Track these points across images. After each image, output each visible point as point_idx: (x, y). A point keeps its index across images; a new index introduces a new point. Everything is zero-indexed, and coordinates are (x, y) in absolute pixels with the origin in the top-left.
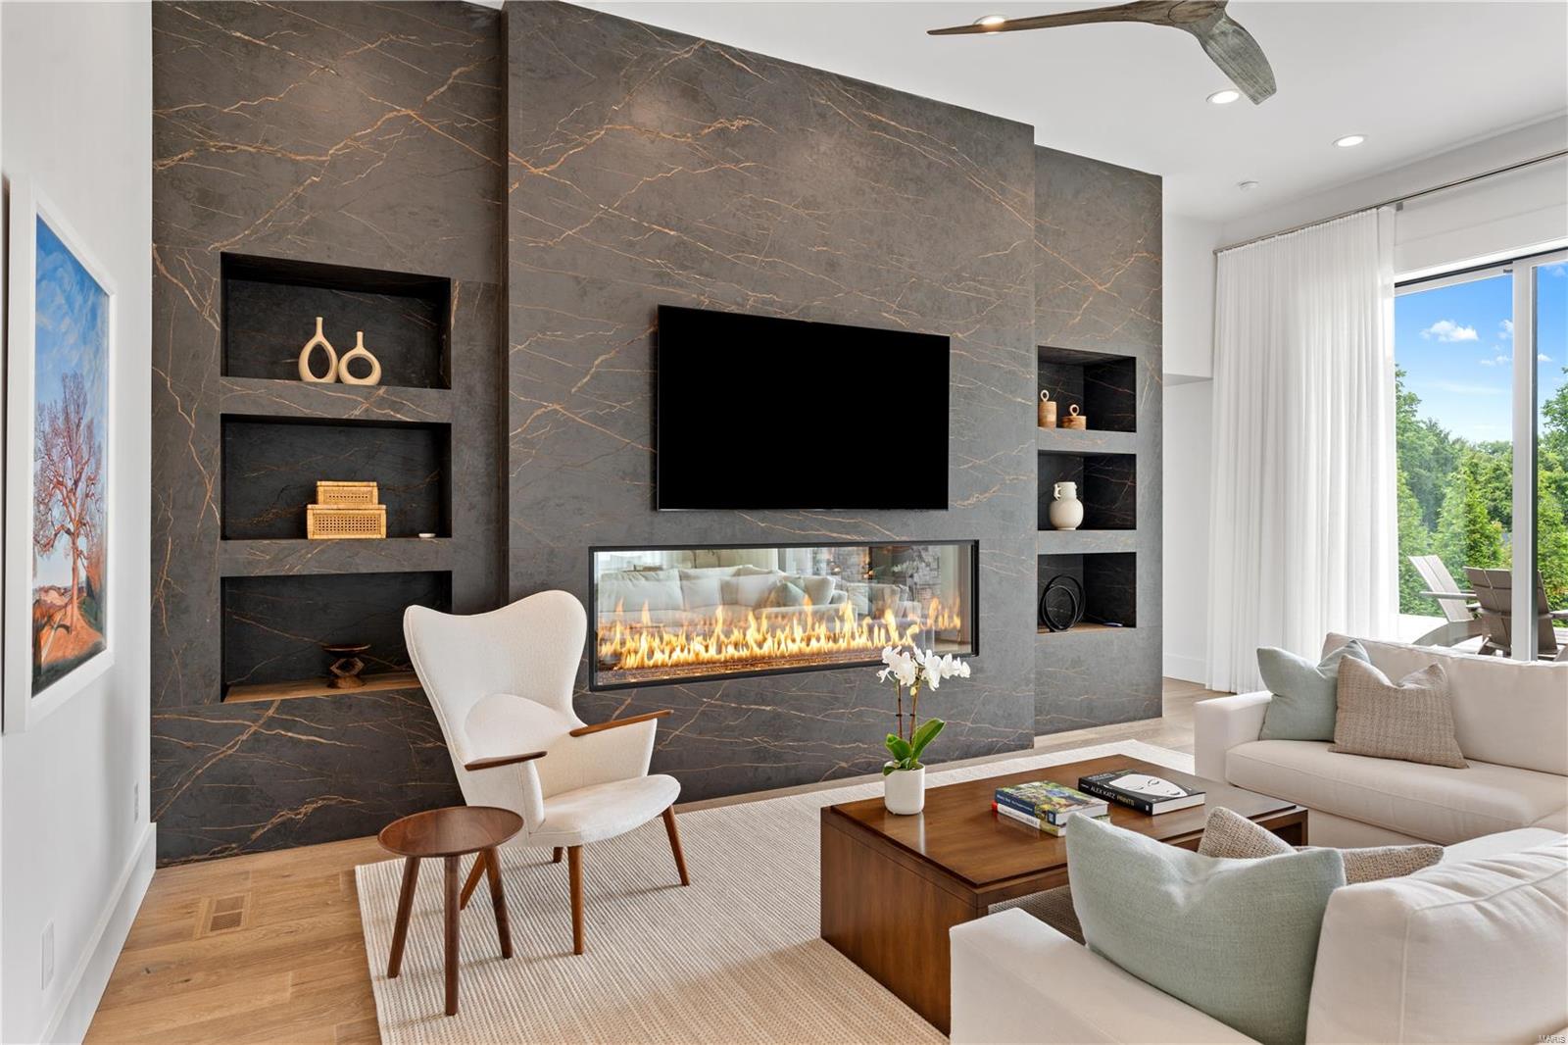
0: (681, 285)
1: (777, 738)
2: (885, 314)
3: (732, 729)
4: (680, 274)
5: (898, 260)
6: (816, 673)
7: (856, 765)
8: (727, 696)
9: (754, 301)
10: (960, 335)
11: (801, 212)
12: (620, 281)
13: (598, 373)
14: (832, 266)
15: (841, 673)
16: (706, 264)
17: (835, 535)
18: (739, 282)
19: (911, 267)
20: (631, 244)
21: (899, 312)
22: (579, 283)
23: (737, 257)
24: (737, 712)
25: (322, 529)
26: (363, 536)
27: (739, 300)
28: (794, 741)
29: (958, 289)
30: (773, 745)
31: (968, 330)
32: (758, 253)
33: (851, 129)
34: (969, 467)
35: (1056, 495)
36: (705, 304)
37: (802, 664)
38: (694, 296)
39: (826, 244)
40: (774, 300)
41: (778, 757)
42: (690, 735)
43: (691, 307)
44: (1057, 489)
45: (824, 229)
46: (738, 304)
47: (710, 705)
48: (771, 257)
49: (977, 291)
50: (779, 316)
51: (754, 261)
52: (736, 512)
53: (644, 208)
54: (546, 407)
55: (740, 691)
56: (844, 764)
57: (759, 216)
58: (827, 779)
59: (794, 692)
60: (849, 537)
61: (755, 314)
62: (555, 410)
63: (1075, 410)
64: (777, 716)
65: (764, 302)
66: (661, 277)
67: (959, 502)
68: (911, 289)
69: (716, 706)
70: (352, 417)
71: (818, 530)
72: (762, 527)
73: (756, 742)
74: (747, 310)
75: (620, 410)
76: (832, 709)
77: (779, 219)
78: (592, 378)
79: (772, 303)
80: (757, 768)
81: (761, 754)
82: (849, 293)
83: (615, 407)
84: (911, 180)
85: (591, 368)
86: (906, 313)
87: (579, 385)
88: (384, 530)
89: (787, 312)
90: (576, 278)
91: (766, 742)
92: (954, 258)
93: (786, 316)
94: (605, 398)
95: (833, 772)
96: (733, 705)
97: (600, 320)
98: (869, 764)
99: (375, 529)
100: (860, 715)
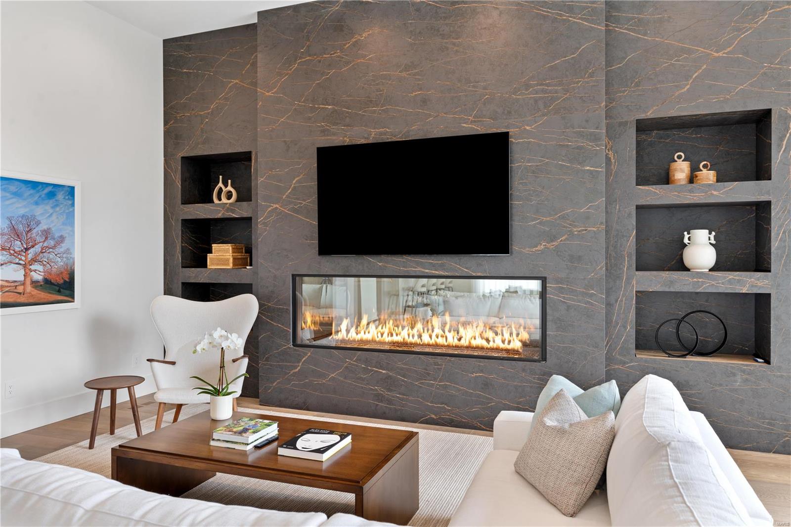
0: (334, 134)
1: (389, 390)
2: (464, 125)
3: (363, 379)
4: (334, 128)
5: (474, 87)
6: (414, 355)
7: (443, 419)
8: (360, 360)
9: (375, 135)
10: (528, 128)
11: (404, 74)
12: (304, 138)
13: (295, 187)
14: (425, 101)
15: (432, 358)
16: (348, 120)
17: (427, 271)
18: (366, 126)
19: (485, 88)
20: (310, 118)
21: (475, 121)
22: (286, 144)
23: (365, 112)
24: (366, 370)
25: (212, 264)
26: (222, 267)
27: (366, 136)
28: (400, 394)
29: (526, 94)
30: (387, 394)
31: (536, 122)
32: (377, 105)
33: (438, 10)
34: (537, 223)
35: (686, 241)
36: (347, 141)
37: (405, 349)
38: (342, 138)
39: (421, 89)
40: (387, 132)
41: (390, 402)
42: (340, 378)
43: (340, 145)
44: (686, 236)
45: (419, 80)
46: (366, 138)
47: (350, 364)
48: (385, 106)
49: (544, 91)
50: (390, 140)
51: (374, 112)
52: (364, 256)
53: (316, 98)
54: (272, 206)
55: (367, 359)
56: (433, 416)
57: (378, 84)
58: (421, 423)
59: (400, 365)
60: (437, 272)
61: (375, 142)
62: (276, 207)
63: (705, 166)
64: (389, 377)
65: (381, 134)
66: (324, 132)
67: (527, 249)
68: (485, 104)
69: (353, 365)
70: (219, 217)
71: (416, 268)
72: (380, 266)
73: (376, 390)
74: (371, 140)
75: (305, 204)
76: (425, 380)
77: (389, 82)
78: (292, 190)
79: (385, 133)
80: (377, 405)
81: (379, 397)
82: (437, 116)
83: (302, 203)
84: (485, 28)
85: (291, 185)
86: (480, 121)
87: (286, 194)
88: (231, 265)
89: (395, 137)
90: (285, 141)
91: (382, 391)
92: (522, 73)
93: (395, 139)
94: (298, 199)
95: (426, 419)
96: (363, 366)
97: (295, 160)
98: (452, 421)
99: (228, 265)
100: (445, 387)
